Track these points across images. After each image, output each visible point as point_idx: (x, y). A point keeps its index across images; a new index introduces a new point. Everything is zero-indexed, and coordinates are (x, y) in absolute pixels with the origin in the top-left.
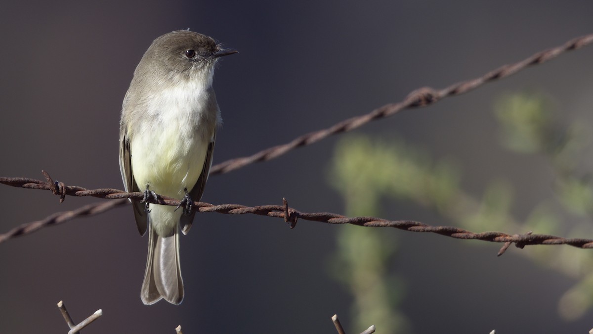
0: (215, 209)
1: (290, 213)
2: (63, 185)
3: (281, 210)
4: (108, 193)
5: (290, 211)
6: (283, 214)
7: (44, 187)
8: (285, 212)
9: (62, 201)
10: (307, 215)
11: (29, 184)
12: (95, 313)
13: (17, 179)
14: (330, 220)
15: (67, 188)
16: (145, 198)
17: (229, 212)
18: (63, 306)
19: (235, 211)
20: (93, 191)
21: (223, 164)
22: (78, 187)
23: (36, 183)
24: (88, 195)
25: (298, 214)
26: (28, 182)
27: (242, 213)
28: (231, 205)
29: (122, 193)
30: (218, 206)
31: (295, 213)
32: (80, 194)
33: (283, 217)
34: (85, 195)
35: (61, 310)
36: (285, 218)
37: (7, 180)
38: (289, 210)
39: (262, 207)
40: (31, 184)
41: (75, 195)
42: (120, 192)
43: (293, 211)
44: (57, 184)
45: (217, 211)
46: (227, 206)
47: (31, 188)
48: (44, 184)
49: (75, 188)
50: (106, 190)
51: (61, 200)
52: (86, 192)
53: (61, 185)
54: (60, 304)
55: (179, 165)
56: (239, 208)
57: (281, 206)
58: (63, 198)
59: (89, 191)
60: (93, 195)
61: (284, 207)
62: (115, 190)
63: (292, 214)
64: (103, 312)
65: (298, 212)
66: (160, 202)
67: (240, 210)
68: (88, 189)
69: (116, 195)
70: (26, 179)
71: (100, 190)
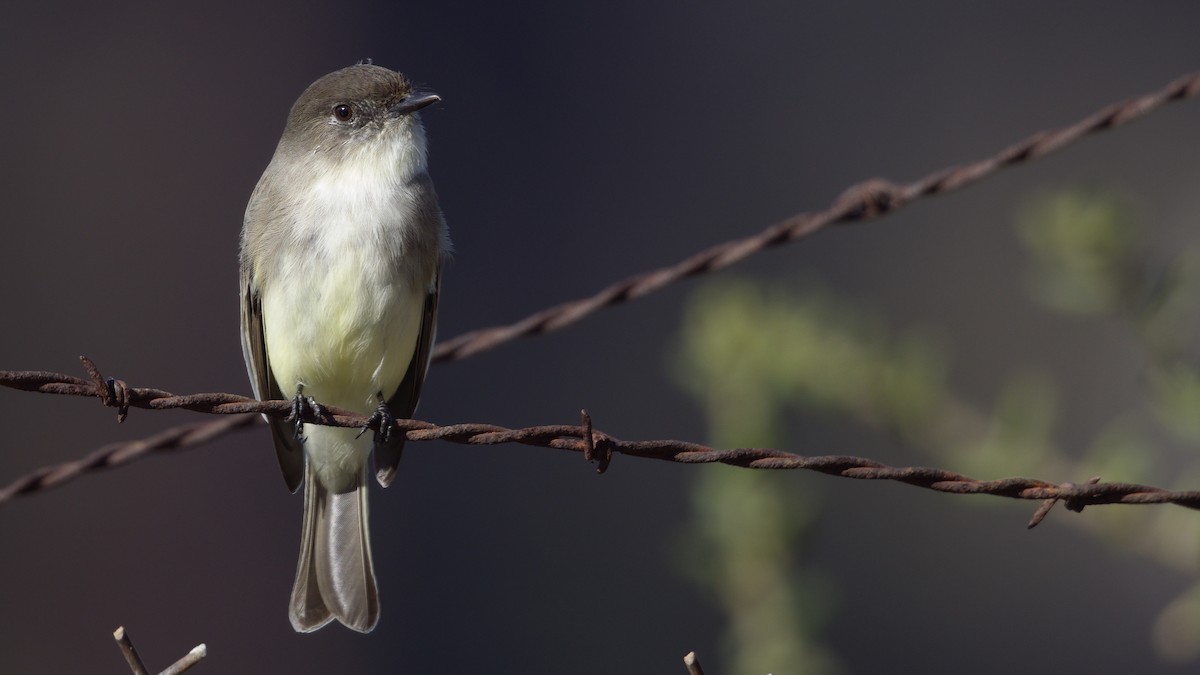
0: (441, 433)
1: (595, 441)
2: (123, 385)
3: (577, 435)
4: (218, 402)
5: (597, 438)
6: (581, 444)
7: (86, 390)
8: (586, 438)
9: (122, 419)
10: (632, 446)
11: (52, 385)
12: (192, 652)
13: (28, 373)
14: (680, 456)
15: (131, 393)
16: (294, 412)
17: (470, 440)
18: (125, 636)
19: (482, 437)
20: (187, 399)
21: (457, 342)
22: (156, 390)
23: (67, 382)
24: (176, 406)
25: (614, 443)
26: (52, 380)
27: (495, 443)
28: (473, 426)
29: (247, 401)
30: (446, 428)
31: (607, 440)
32: (159, 404)
33: (582, 450)
34: (170, 407)
35: (121, 646)
36: (586, 452)
37: (7, 376)
38: (594, 436)
39: (539, 429)
40: (57, 384)
41: (150, 407)
42: (243, 401)
43: (603, 437)
44: (111, 383)
45: (444, 437)
46: (465, 427)
47: (57, 392)
48: (85, 383)
49: (149, 393)
50: (214, 396)
51: (120, 417)
52: (172, 400)
53: (119, 386)
54: (119, 634)
55: (363, 343)
56: (490, 431)
57: (578, 428)
58: (124, 413)
59: (178, 397)
60: (186, 407)
61: (584, 429)
62: (231, 396)
63: (600, 443)
64: (208, 649)
65: (612, 439)
66: (325, 421)
67: (492, 436)
68: (175, 394)
69: (234, 406)
70: (47, 374)
71: (200, 396)
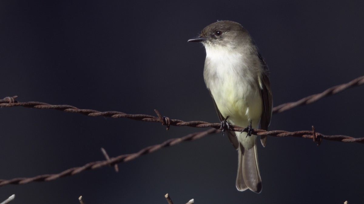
0: (268, 133)
1: (316, 136)
2: (168, 119)
3: (311, 134)
4: (198, 124)
5: (317, 135)
6: (312, 137)
7: (156, 120)
8: (313, 135)
9: (168, 129)
10: (328, 137)
11: (146, 118)
12: (189, 201)
13: (138, 115)
14: (343, 140)
15: (171, 121)
16: (221, 127)
17: (277, 135)
18: (169, 197)
19: (281, 135)
20: (188, 123)
22: (178, 120)
23: (150, 118)
24: (185, 125)
25: (322, 136)
26: (146, 117)
27: (285, 136)
28: (278, 131)
29: (207, 124)
30: (270, 132)
31: (320, 135)
32: (179, 124)
33: (312, 139)
34: (183, 125)
35: (167, 200)
36: (314, 139)
37: (132, 116)
38: (316, 134)
39: (299, 132)
40: (147, 118)
41: (177, 126)
42: (206, 123)
43: (319, 134)
44: (164, 118)
45: (269, 134)
46: (275, 131)
47: (147, 121)
48: (156, 118)
49: (176, 121)
50: (197, 122)
51: (167, 129)
52: (184, 123)
53: (167, 119)
54: (166, 196)
56: (283, 133)
57: (311, 132)
58: (168, 127)
59: (185, 122)
60: (188, 125)
61: (313, 132)
62: (202, 122)
63: (318, 136)
64: (195, 201)
65: (322, 135)
66: (231, 130)
67: (284, 134)
68: (185, 121)
69: (203, 125)
70: (144, 115)
71: (192, 122)
